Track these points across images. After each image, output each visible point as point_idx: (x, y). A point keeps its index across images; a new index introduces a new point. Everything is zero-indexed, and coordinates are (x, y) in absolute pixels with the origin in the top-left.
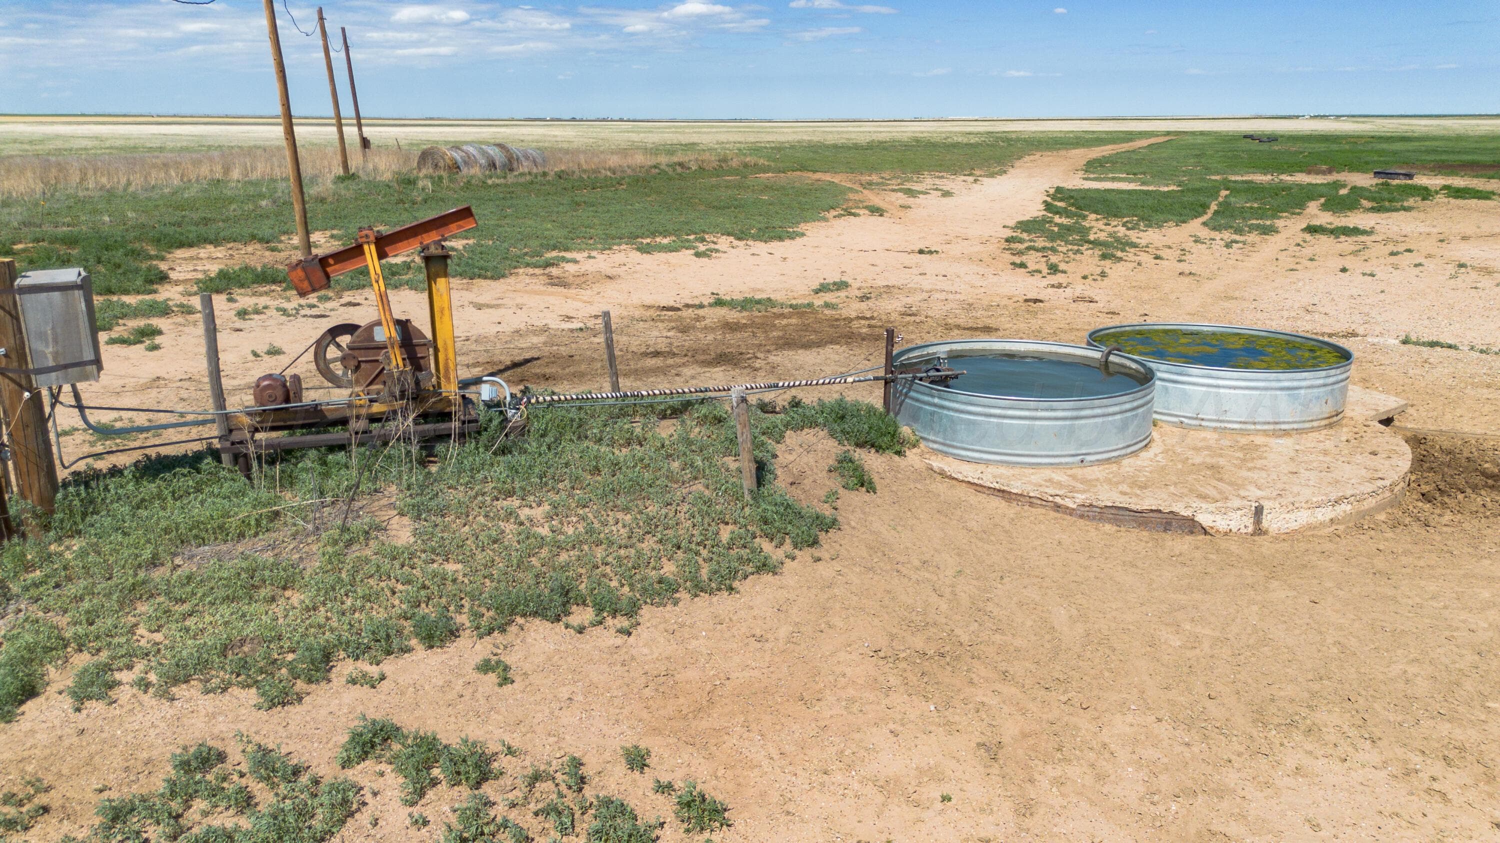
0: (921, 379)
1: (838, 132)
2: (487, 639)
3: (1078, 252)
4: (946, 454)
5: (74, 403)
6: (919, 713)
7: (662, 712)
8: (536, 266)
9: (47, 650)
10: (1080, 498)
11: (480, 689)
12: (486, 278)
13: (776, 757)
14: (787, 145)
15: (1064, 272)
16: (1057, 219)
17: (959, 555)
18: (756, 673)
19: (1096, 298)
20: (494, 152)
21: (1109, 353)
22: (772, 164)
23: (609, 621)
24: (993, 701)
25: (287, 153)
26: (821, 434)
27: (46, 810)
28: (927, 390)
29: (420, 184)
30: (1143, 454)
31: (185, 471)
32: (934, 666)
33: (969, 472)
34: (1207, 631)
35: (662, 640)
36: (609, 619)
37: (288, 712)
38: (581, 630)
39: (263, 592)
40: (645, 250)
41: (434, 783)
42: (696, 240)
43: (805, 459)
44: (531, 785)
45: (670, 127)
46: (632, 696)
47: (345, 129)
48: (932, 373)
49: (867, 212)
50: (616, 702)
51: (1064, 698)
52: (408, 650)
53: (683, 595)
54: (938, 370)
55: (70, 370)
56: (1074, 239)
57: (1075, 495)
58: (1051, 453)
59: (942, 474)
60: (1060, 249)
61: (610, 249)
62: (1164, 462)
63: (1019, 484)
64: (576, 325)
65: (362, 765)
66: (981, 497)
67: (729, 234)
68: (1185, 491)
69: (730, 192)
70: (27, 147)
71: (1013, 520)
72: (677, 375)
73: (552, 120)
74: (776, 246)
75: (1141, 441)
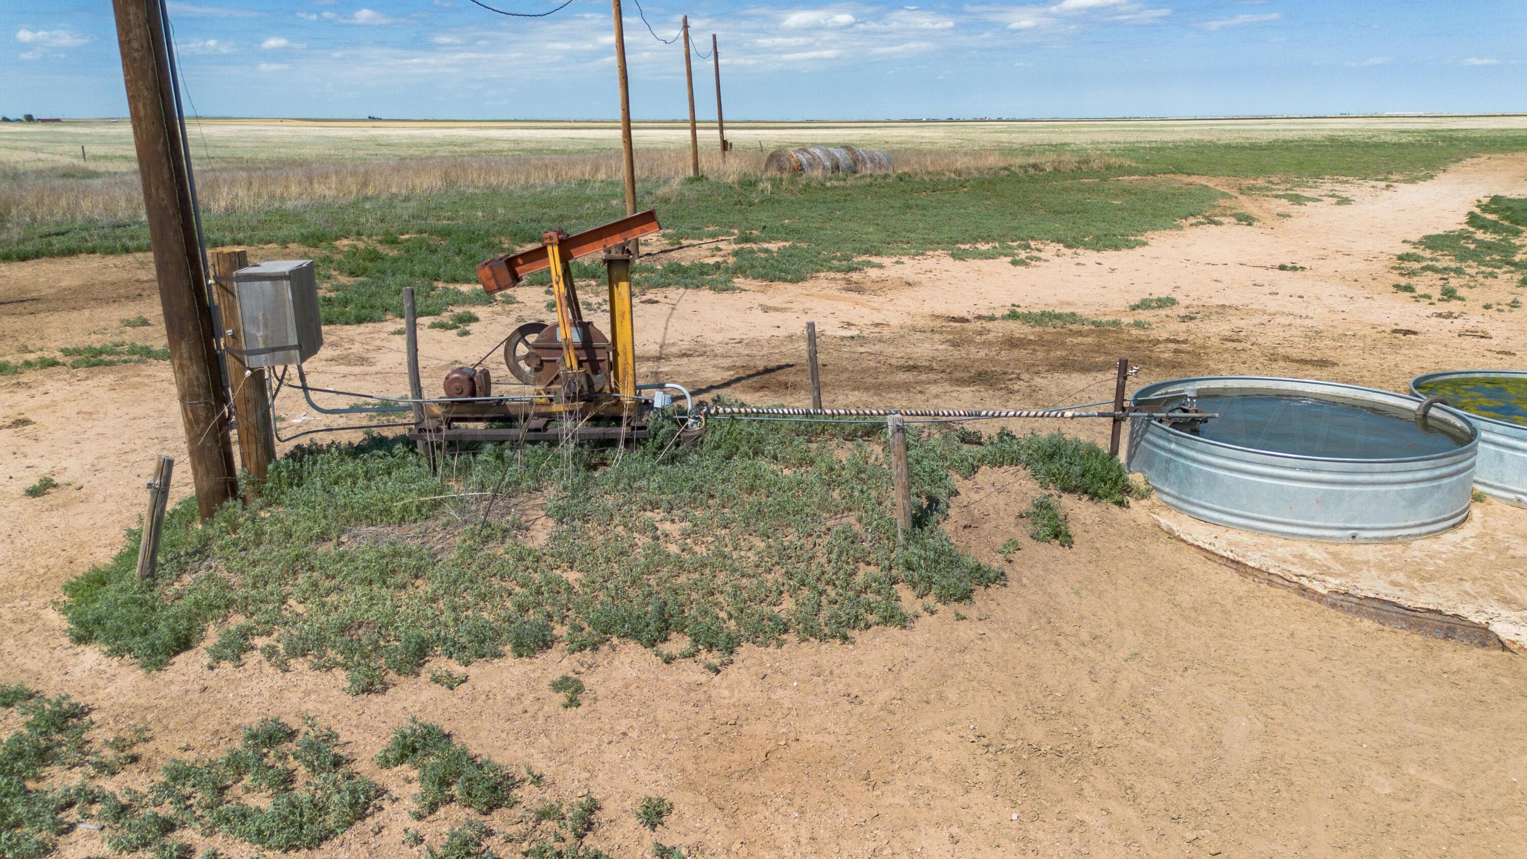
0: (1161, 421)
1: (1238, 131)
2: (577, 655)
3: (1493, 275)
4: (1181, 510)
5: (300, 385)
6: (997, 819)
7: (709, 766)
8: (838, 270)
9: (211, 607)
10: (1333, 583)
11: (546, 707)
12: (785, 280)
13: (804, 841)
14: (1171, 145)
15: (1462, 299)
16: (1480, 235)
17: (1146, 634)
18: (831, 739)
19: (1493, 334)
20: (840, 154)
21: (1430, 405)
22: (1141, 166)
23: (703, 655)
24: (1095, 821)
25: (624, 156)
26: (1022, 473)
27: (135, 759)
28: (1164, 434)
29: (761, 186)
30: (1449, 537)
31: (381, 453)
32: (1043, 765)
33: (1199, 534)
34: (1438, 781)
35: (748, 684)
36: (704, 652)
37: (369, 701)
38: (669, 660)
39: (399, 578)
40: (959, 256)
41: (452, 799)
42: (1019, 246)
43: (993, 500)
44: (538, 821)
45: (1048, 127)
46: (688, 741)
47: (698, 132)
48: (1178, 414)
49: (1234, 220)
50: (670, 745)
51: (1190, 836)
52: (499, 655)
53: (791, 638)
54: (1185, 411)
55: (277, 353)
56: (1493, 260)
57: (1327, 578)
58: (1310, 523)
59: (1170, 534)
60: (1468, 271)
61: (922, 254)
62: (1472, 549)
63: (1258, 556)
64: (854, 332)
65: (399, 768)
66: (1211, 567)
67: (1059, 242)
68: (1485, 590)
69: (1080, 196)
70: (456, 149)
71: (1240, 598)
72: (921, 392)
73: (928, 121)
74: (1109, 257)
75: (1445, 520)
